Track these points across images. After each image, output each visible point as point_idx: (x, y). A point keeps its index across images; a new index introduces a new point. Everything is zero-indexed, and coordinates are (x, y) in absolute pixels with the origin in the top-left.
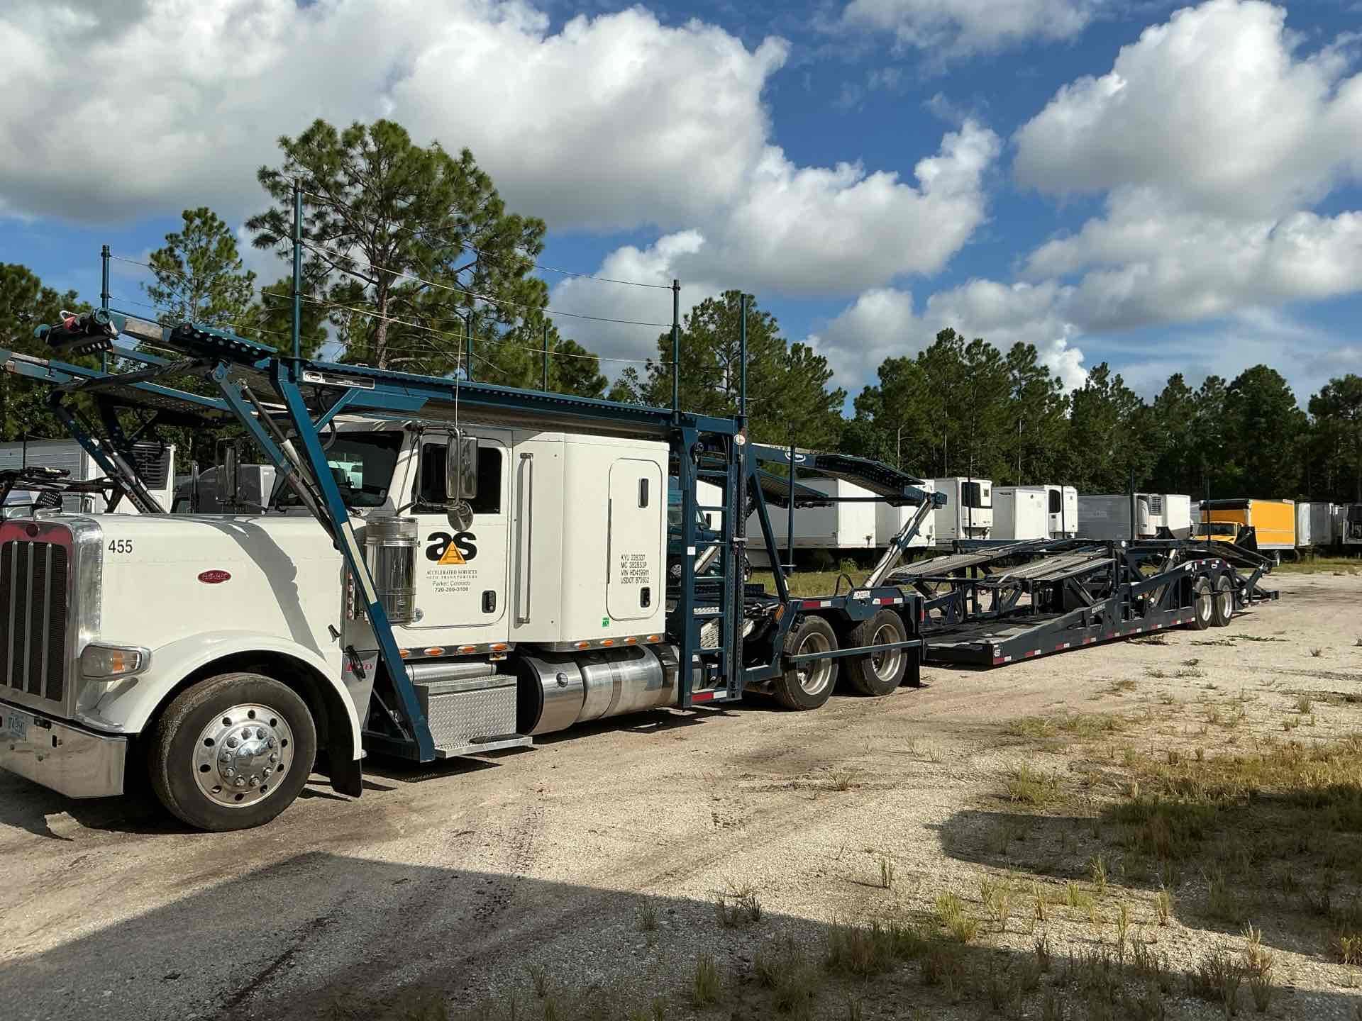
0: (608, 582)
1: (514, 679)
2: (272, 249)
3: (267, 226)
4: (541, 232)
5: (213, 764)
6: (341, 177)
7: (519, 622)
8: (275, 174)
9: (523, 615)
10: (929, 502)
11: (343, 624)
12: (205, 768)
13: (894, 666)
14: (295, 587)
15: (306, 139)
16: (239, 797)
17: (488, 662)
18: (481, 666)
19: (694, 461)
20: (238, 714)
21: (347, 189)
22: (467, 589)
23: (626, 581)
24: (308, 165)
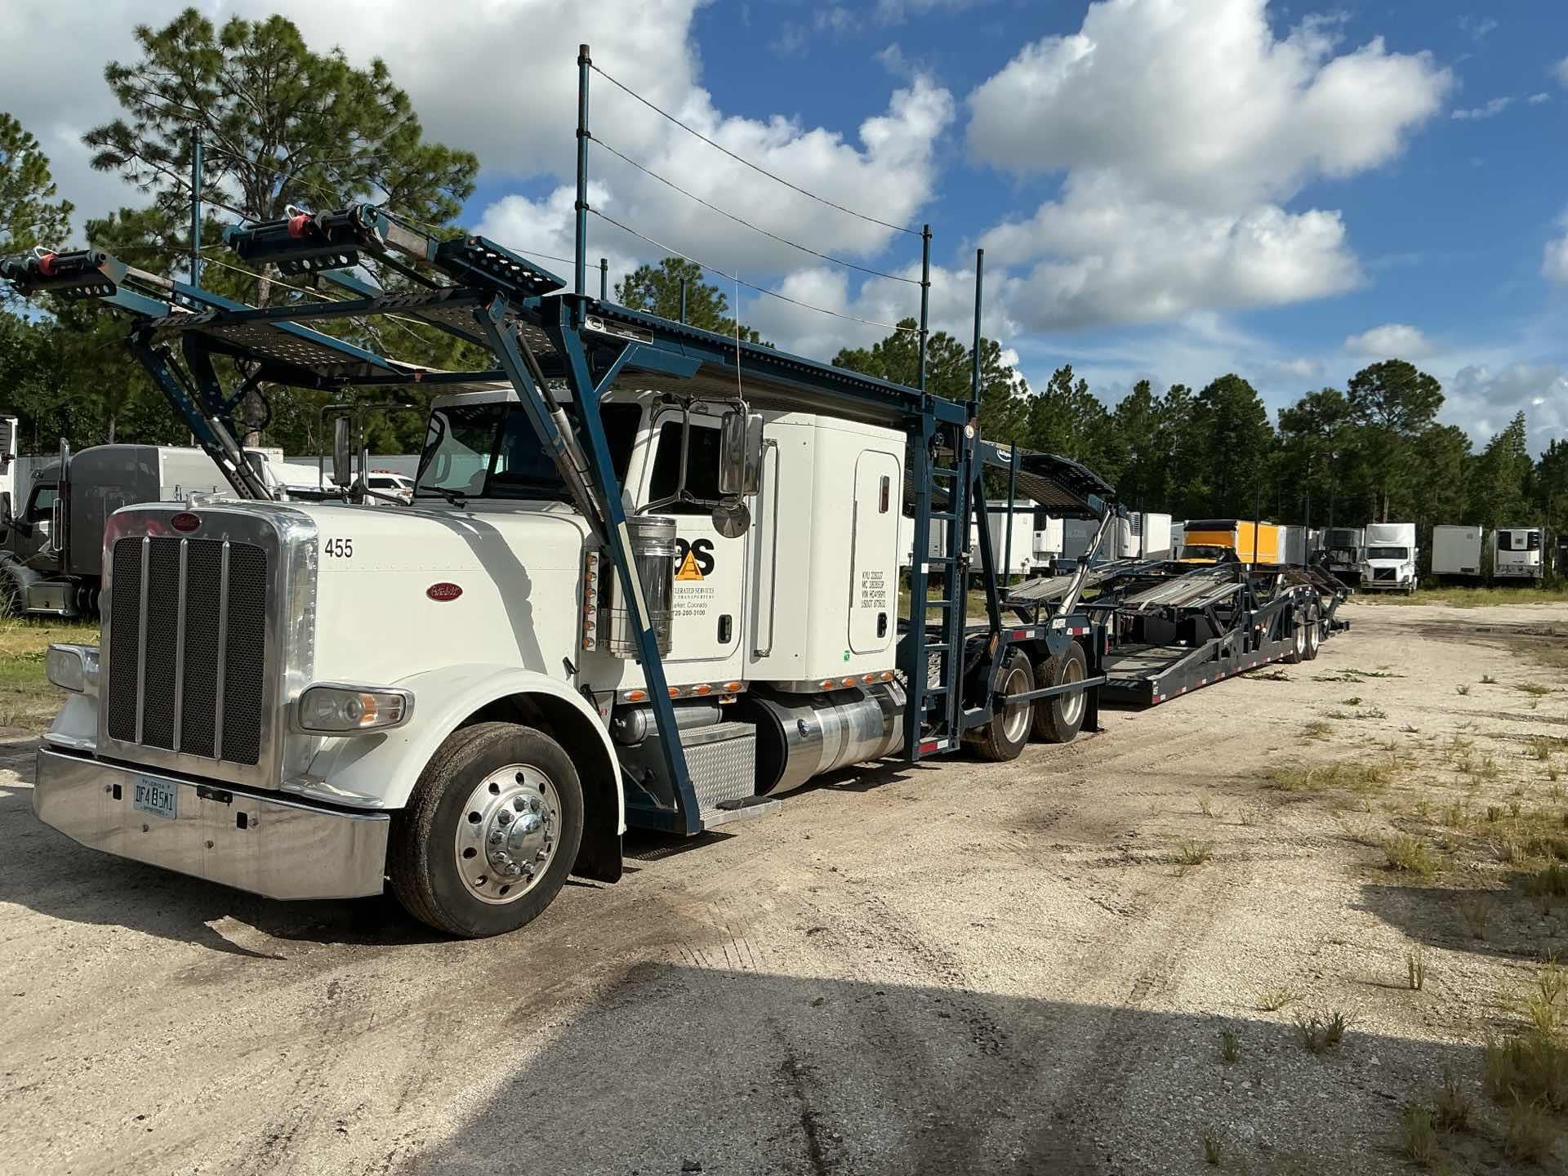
0: (851, 605)
1: (752, 728)
2: (116, 172)
3: (110, 142)
4: (472, 169)
5: (480, 846)
6: (213, 87)
7: (757, 654)
8: (127, 73)
9: (762, 646)
10: (1112, 514)
11: (577, 656)
12: (470, 853)
13: (1076, 706)
14: (529, 607)
15: (173, 32)
16: (504, 890)
17: (717, 705)
18: (708, 710)
19: (932, 456)
20: (505, 778)
21: (221, 101)
22: (703, 613)
23: (866, 604)
24: (174, 67)
